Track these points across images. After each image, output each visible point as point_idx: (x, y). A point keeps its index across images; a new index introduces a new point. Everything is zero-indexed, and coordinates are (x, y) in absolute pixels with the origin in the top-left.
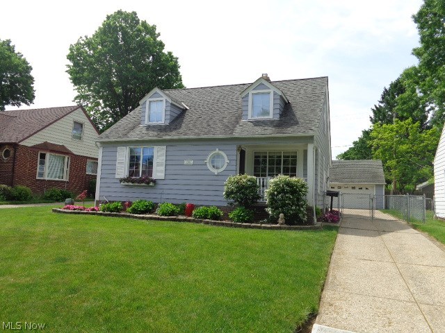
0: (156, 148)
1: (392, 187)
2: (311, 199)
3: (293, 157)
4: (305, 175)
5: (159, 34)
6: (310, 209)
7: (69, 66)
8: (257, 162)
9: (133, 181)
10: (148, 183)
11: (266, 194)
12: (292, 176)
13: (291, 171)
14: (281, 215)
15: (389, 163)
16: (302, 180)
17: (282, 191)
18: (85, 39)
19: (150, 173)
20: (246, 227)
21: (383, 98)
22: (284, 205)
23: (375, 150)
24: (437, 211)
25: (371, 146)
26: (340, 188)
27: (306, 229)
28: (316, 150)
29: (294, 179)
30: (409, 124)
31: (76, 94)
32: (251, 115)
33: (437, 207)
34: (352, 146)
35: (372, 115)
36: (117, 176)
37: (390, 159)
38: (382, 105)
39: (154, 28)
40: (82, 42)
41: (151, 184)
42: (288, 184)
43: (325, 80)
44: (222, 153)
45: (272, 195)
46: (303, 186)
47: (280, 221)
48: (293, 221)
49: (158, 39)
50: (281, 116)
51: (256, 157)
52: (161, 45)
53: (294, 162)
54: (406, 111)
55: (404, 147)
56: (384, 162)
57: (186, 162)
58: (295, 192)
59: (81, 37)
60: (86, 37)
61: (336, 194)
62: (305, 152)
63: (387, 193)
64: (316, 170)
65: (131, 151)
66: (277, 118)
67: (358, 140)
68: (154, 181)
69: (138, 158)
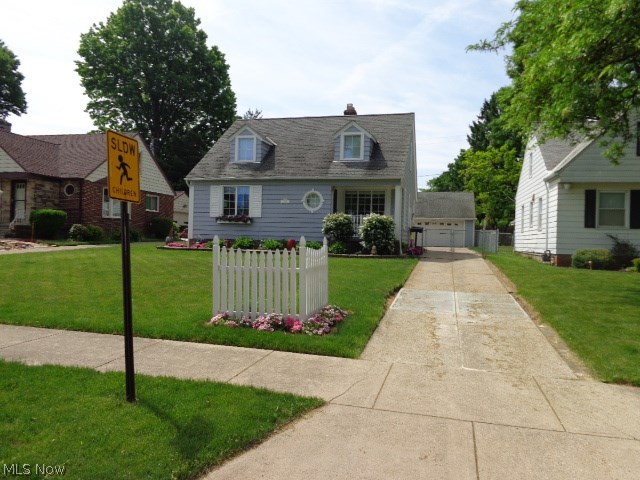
0: (251, 187)
1: (485, 222)
2: (398, 233)
3: (381, 195)
4: (392, 213)
5: (199, 22)
6: (397, 243)
7: (79, 63)
8: (347, 200)
9: (230, 220)
10: (245, 221)
11: (360, 230)
12: (382, 214)
13: (380, 210)
14: (374, 247)
15: (482, 196)
16: (391, 219)
17: (375, 227)
18: (100, 27)
19: (247, 212)
20: (345, 257)
21: (483, 113)
22: (376, 239)
23: (469, 180)
24: (516, 245)
25: (463, 176)
26: (427, 224)
27: (394, 258)
28: (403, 190)
29: (384, 217)
30: (505, 151)
31: (88, 100)
32: (343, 156)
33: (516, 242)
34: (447, 169)
35: (470, 133)
36: (212, 215)
37: (483, 191)
38: (482, 121)
39: (191, 12)
40: (96, 31)
41: (249, 222)
42: (380, 221)
43: (411, 116)
44: (317, 193)
45: (366, 230)
46: (391, 223)
47: (373, 252)
48: (383, 252)
49: (199, 28)
50: (371, 157)
51: (347, 195)
52: (202, 36)
53: (383, 201)
54: (498, 138)
55: (499, 178)
56: (476, 194)
57: (282, 202)
58: (384, 228)
59: (94, 25)
60: (101, 24)
61: (421, 230)
62: (393, 192)
63: (478, 228)
64: (403, 208)
65: (225, 190)
66: (367, 160)
67: (454, 162)
68: (251, 219)
69: (233, 197)
